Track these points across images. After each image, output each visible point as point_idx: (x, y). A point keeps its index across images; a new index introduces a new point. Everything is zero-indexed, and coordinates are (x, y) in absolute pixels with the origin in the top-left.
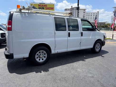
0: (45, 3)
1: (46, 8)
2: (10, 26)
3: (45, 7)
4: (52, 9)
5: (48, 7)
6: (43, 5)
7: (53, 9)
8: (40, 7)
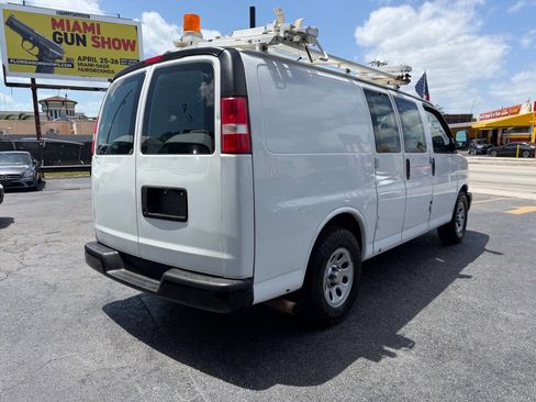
0: (88, 16)
1: (93, 38)
2: (242, 129)
3: (89, 35)
4: (126, 50)
5: (105, 34)
6: (76, 23)
7: (133, 50)
8: (60, 30)
